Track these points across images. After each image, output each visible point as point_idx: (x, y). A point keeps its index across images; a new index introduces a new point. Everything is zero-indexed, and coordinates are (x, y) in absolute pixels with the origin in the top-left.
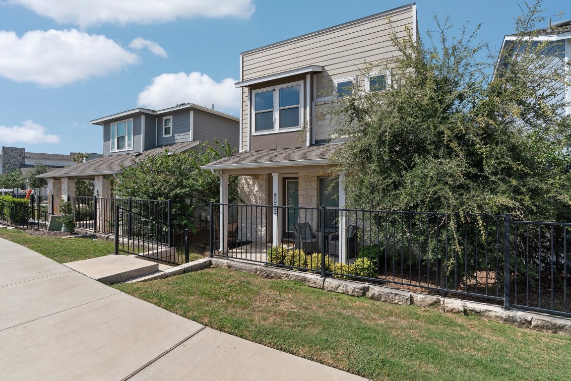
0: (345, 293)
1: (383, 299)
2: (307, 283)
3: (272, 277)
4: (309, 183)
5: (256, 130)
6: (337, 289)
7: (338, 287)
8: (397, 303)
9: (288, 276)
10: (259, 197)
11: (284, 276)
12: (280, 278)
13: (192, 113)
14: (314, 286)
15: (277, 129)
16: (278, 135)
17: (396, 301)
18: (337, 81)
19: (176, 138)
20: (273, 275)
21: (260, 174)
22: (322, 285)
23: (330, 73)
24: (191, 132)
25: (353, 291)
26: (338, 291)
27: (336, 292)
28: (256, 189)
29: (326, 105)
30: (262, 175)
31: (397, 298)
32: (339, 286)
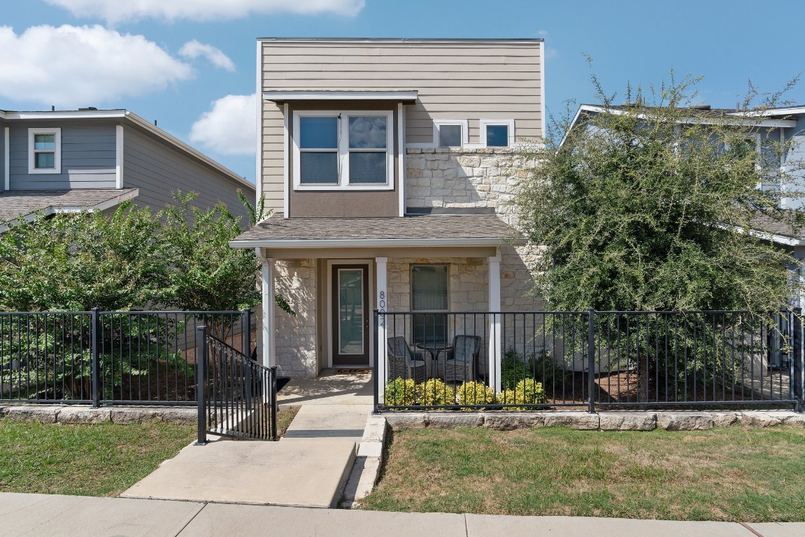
0: (633, 428)
1: (683, 427)
2: (575, 426)
3: (515, 428)
4: (395, 275)
5: (303, 181)
6: (620, 426)
7: (622, 423)
8: (698, 429)
9: (541, 420)
10: (303, 299)
11: (536, 421)
12: (529, 425)
13: (120, 131)
14: (586, 428)
15: (344, 183)
16: (346, 194)
17: (697, 427)
18: (438, 122)
19: (71, 178)
20: (516, 423)
21: (304, 260)
22: (598, 424)
23: (427, 108)
24: (119, 170)
25: (644, 424)
26: (622, 428)
27: (619, 430)
28: (296, 284)
29: (423, 155)
30: (308, 261)
31: (698, 421)
32: (624, 420)
